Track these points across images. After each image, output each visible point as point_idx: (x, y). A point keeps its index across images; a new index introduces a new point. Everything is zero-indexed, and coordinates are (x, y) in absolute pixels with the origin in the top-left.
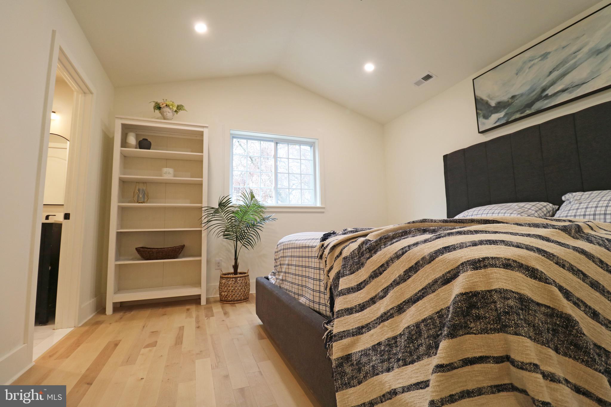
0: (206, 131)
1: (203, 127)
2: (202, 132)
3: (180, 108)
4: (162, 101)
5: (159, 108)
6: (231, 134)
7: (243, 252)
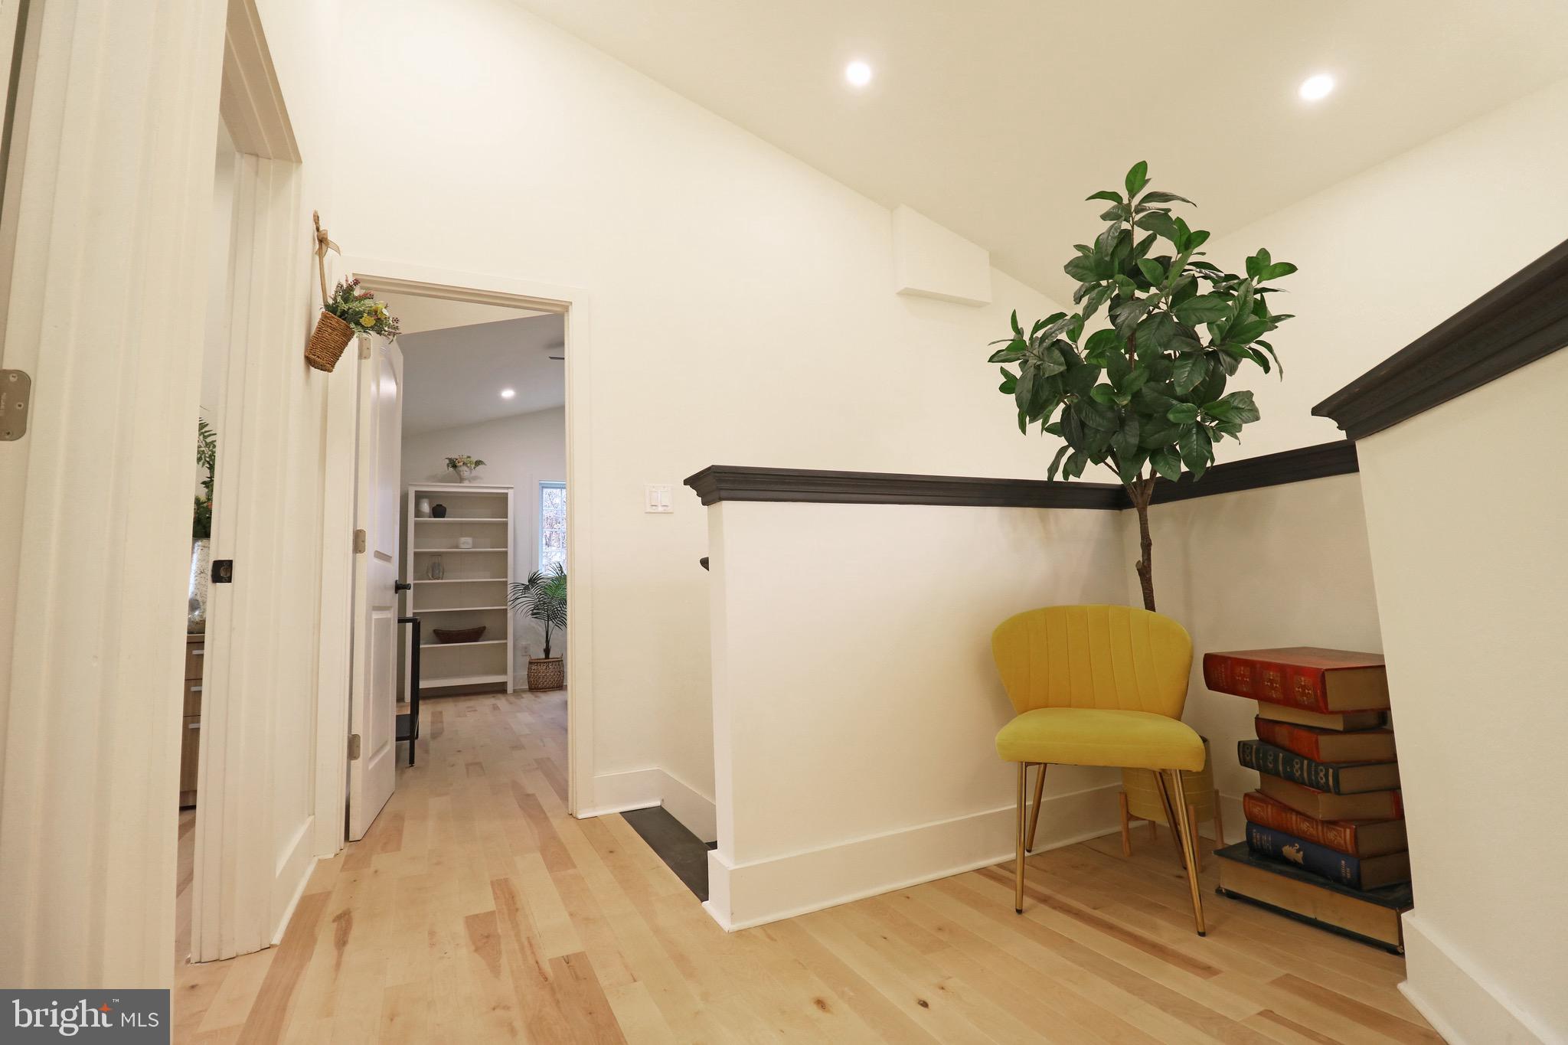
0: (511, 493)
1: (508, 488)
2: (507, 494)
3: (478, 463)
4: (458, 457)
5: (455, 466)
6: (541, 484)
7: (555, 633)
